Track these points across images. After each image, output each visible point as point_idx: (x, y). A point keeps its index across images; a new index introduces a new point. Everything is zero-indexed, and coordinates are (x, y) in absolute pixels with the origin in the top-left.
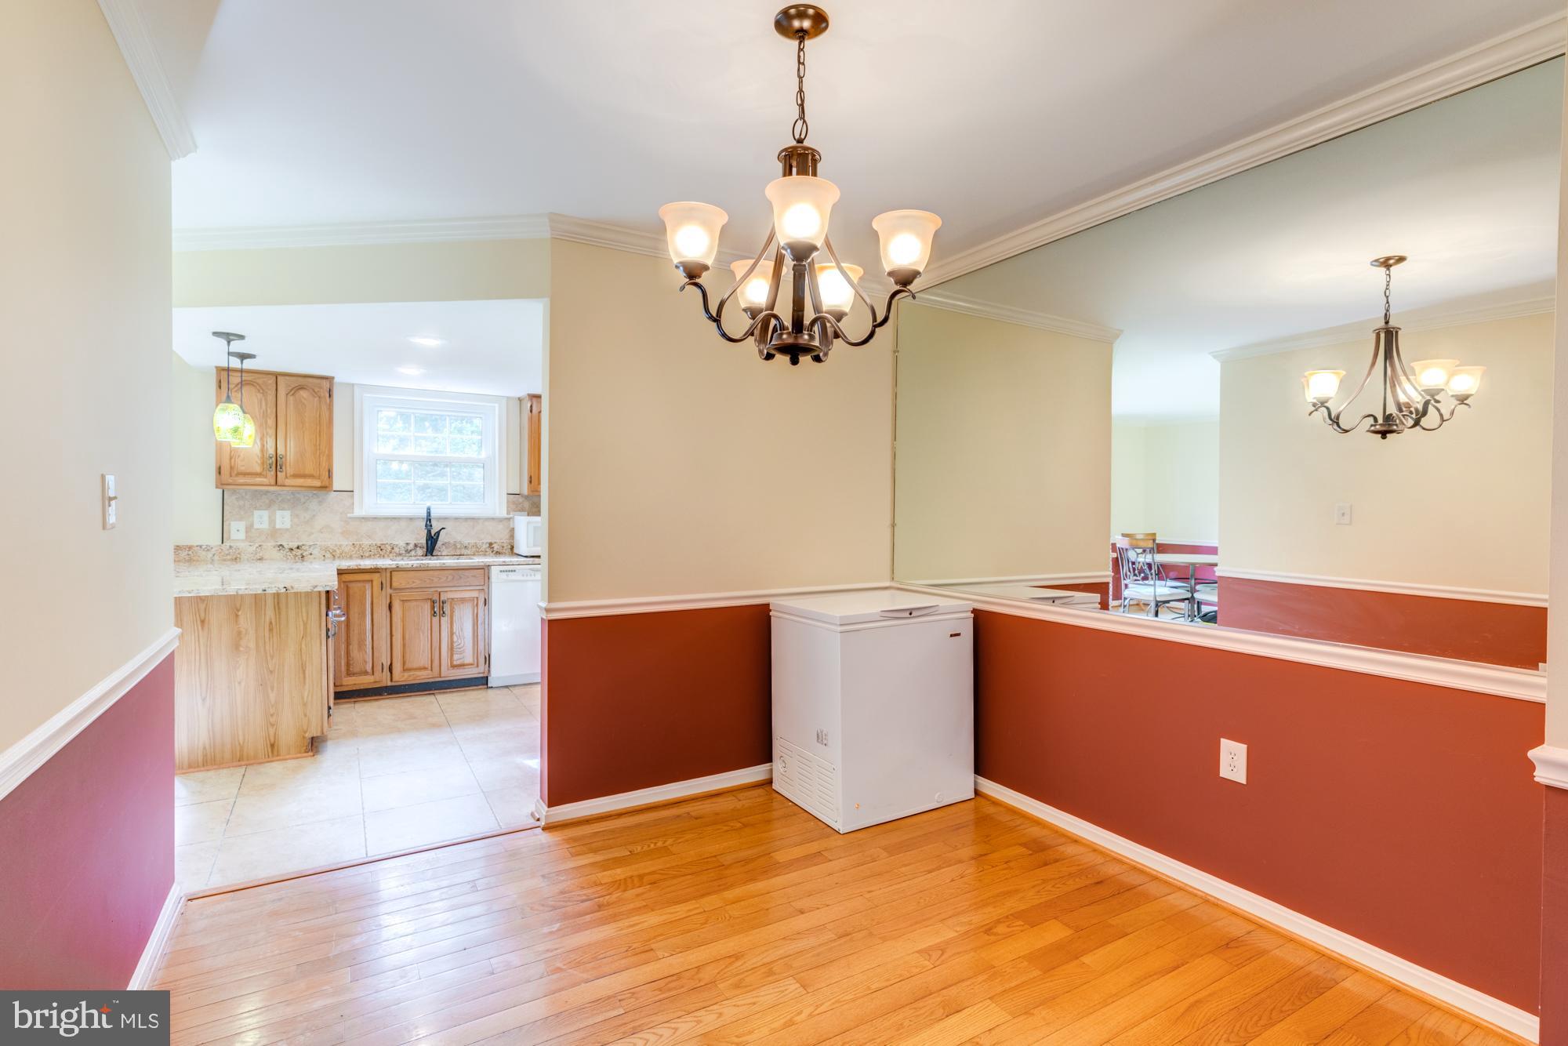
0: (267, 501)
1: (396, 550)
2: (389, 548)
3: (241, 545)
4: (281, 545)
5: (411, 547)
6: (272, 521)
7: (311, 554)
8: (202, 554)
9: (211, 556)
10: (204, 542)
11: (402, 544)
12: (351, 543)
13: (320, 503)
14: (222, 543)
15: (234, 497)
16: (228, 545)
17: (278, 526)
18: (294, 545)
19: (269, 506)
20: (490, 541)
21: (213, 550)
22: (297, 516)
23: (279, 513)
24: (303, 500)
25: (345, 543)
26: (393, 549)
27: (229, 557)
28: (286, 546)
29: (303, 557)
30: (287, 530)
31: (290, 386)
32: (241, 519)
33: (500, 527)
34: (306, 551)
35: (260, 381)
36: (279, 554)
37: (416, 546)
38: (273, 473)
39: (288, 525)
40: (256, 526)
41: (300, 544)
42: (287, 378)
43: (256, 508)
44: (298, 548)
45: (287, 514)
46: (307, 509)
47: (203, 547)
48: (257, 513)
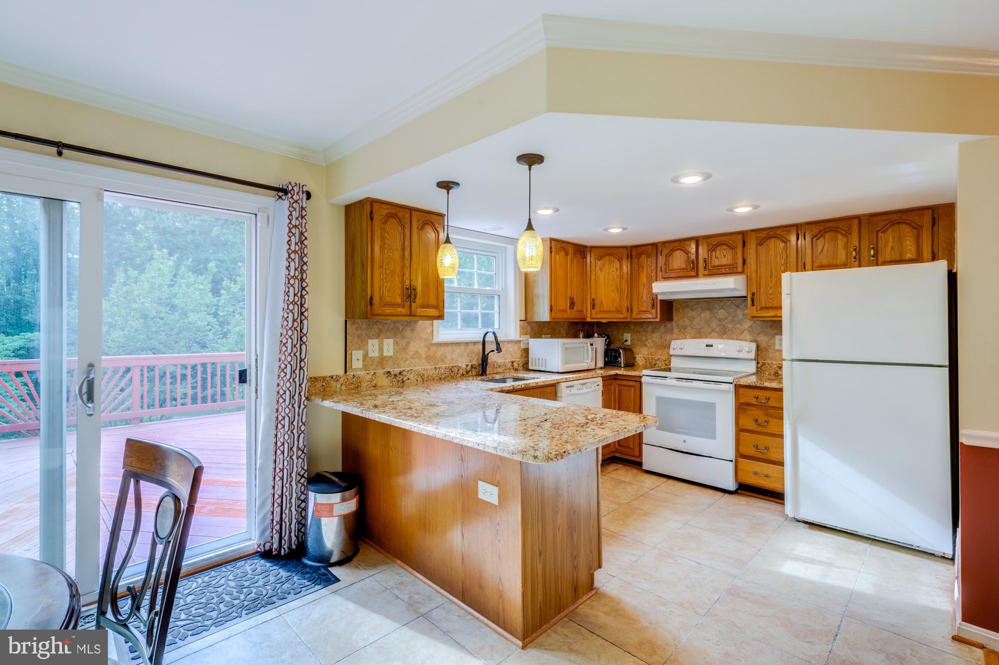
0: (377, 330)
1: (461, 371)
2: (456, 369)
3: (362, 373)
4: (389, 372)
5: (469, 367)
6: (381, 350)
7: (408, 379)
8: (333, 383)
9: (339, 385)
10: (334, 373)
11: (464, 366)
12: (433, 367)
13: (412, 331)
14: (346, 372)
15: (354, 327)
16: (352, 373)
17: (385, 354)
18: (397, 371)
19: (378, 336)
20: (512, 360)
21: (342, 379)
22: (397, 343)
23: (386, 341)
24: (401, 329)
25: (429, 367)
26: (459, 370)
27: (352, 386)
28: (392, 373)
29: (403, 382)
30: (391, 357)
31: (419, 221)
32: (359, 349)
33: (516, 347)
34: (405, 376)
35: (400, 214)
36: (387, 380)
37: (472, 367)
38: (409, 303)
39: (391, 353)
40: (371, 354)
41: (402, 369)
42: (418, 213)
43: (370, 338)
44: (400, 374)
45: (391, 341)
46: (403, 337)
47: (334, 377)
48: (371, 342)
